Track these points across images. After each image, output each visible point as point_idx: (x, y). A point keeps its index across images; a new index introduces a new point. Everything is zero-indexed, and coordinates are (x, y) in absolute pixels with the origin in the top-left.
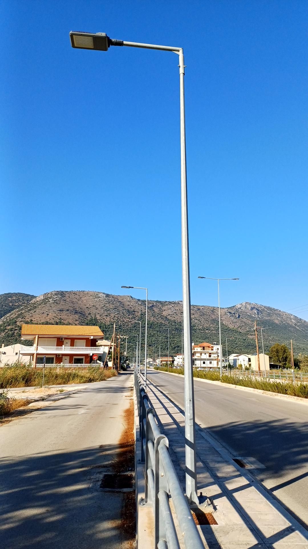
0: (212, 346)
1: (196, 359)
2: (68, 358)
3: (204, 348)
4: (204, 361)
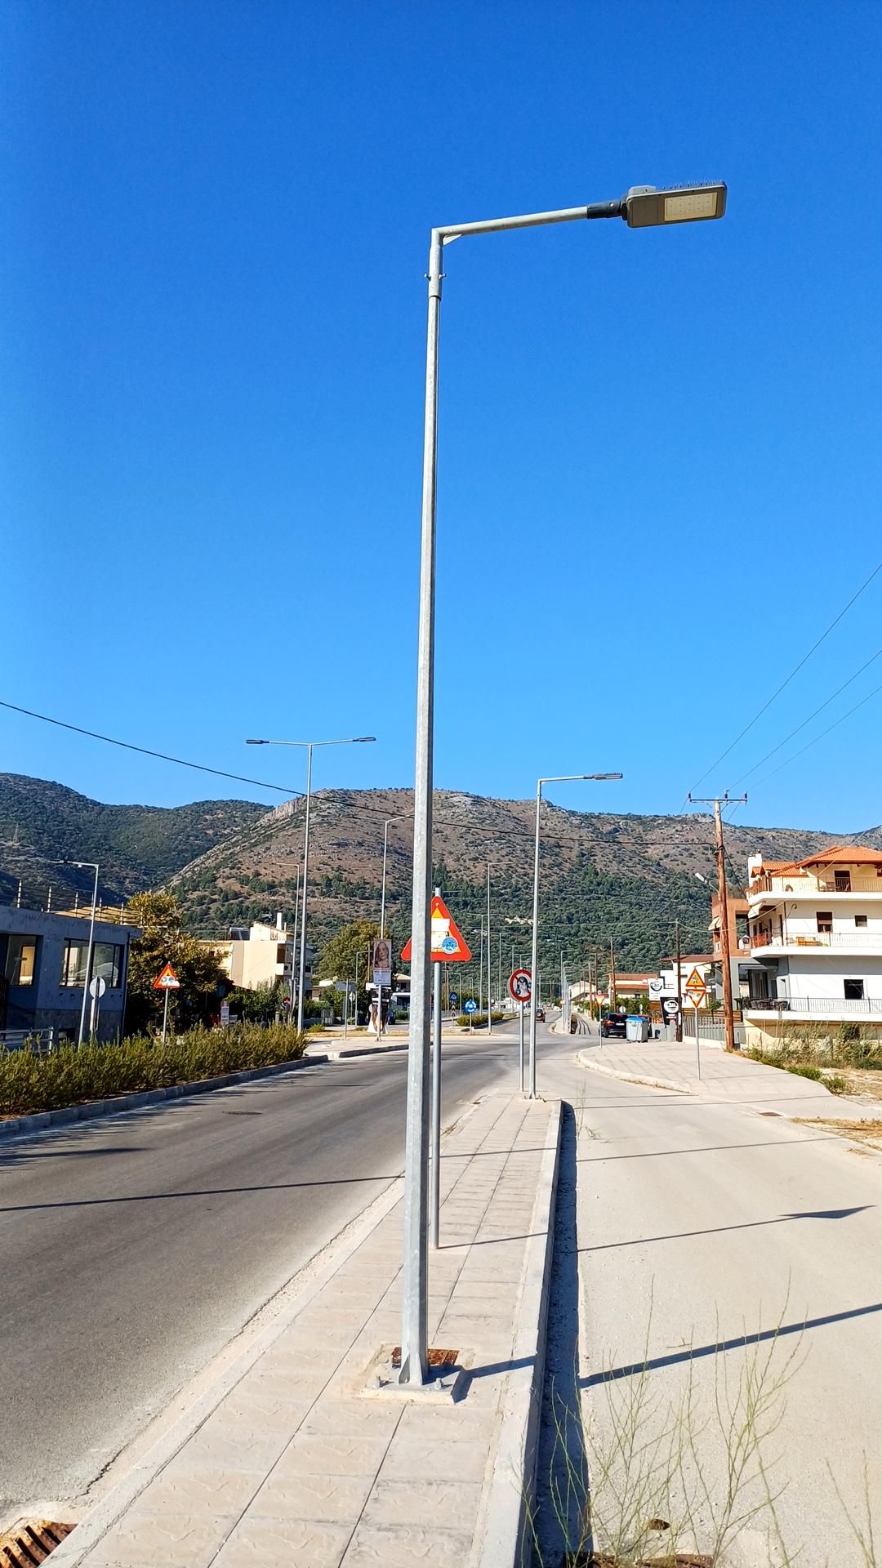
4: (848, 977)
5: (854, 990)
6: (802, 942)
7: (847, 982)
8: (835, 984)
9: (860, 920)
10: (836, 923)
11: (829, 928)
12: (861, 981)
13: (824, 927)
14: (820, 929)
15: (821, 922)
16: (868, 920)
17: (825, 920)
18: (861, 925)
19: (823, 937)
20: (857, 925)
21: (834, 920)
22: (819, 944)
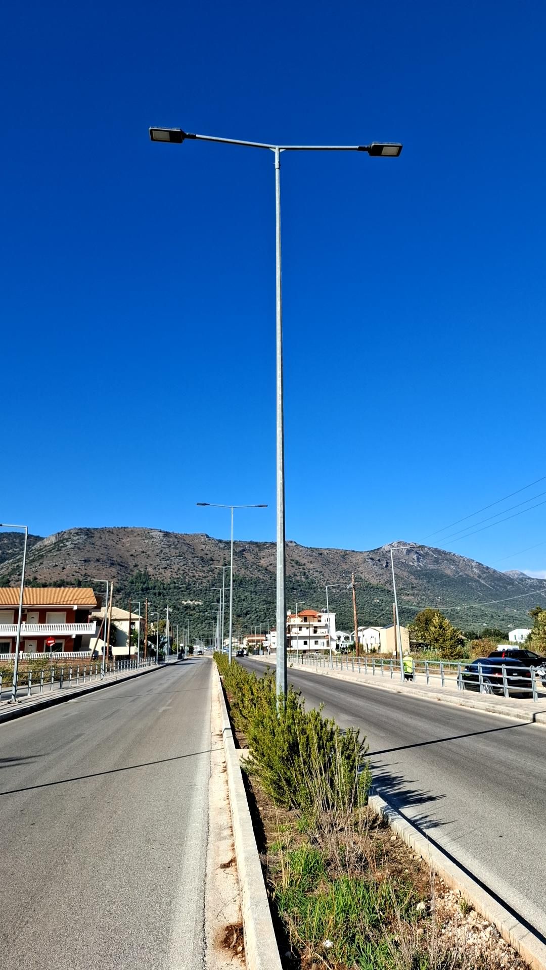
0: (320, 614)
1: (292, 638)
2: (34, 643)
3: (305, 620)
4: (305, 640)
7: (304, 642)
8: (302, 641)
13: (300, 630)
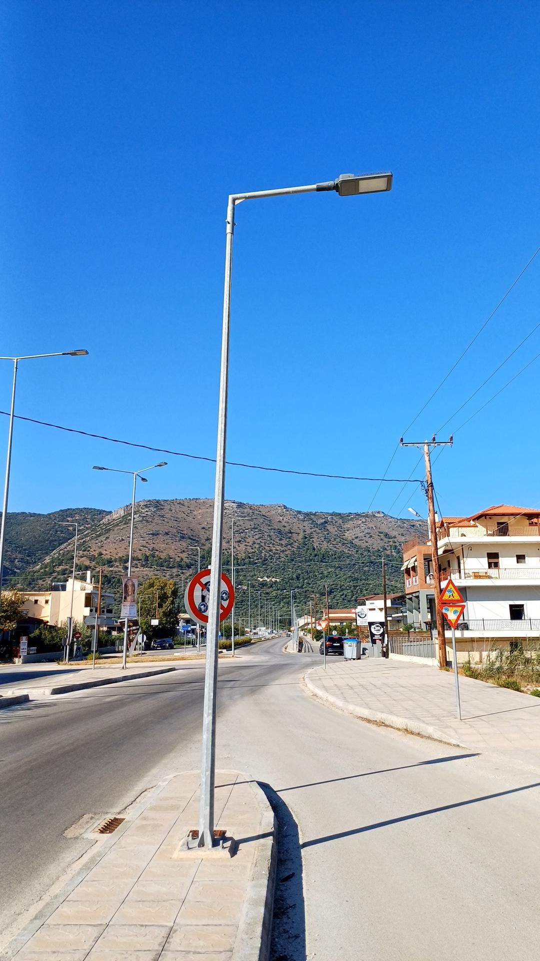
4: (512, 603)
5: (517, 613)
6: (477, 576)
7: (511, 606)
8: (502, 608)
9: (520, 558)
10: (502, 561)
11: (496, 565)
12: (523, 605)
13: (493, 564)
14: (490, 566)
15: (491, 561)
16: (526, 558)
17: (493, 559)
18: (521, 562)
19: (493, 572)
20: (518, 562)
21: (500, 558)
22: (490, 577)
